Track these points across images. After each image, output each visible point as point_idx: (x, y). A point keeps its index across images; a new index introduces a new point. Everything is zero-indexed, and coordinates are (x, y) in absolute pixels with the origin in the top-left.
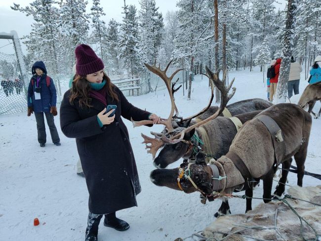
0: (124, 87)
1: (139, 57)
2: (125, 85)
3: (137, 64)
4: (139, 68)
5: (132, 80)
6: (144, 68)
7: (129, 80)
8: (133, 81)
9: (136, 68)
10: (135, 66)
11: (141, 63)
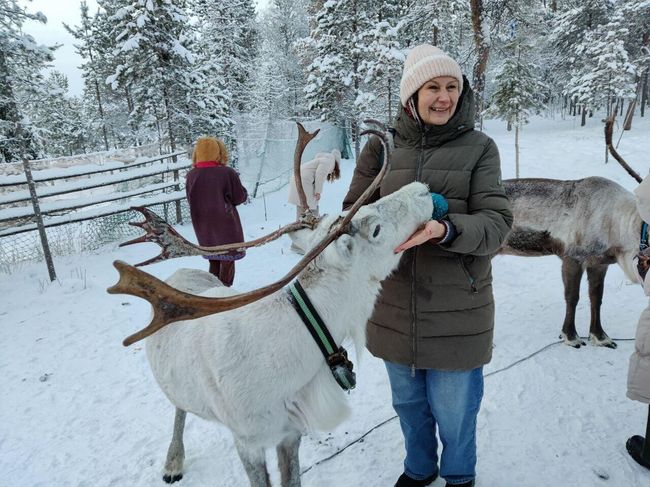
0: (143, 194)
1: (193, 81)
2: (149, 188)
3: (186, 107)
4: (197, 122)
5: (173, 166)
6: (213, 122)
7: (162, 167)
8: (176, 172)
9: (185, 122)
10: (183, 115)
11: (201, 104)
